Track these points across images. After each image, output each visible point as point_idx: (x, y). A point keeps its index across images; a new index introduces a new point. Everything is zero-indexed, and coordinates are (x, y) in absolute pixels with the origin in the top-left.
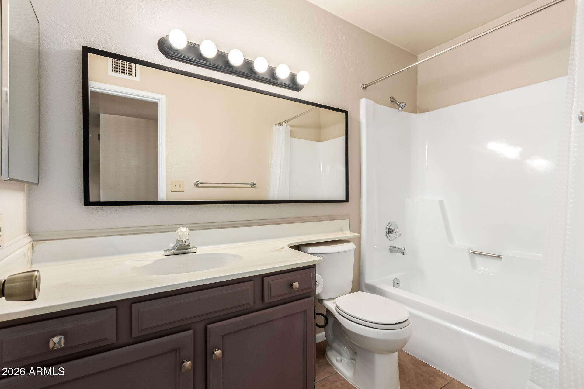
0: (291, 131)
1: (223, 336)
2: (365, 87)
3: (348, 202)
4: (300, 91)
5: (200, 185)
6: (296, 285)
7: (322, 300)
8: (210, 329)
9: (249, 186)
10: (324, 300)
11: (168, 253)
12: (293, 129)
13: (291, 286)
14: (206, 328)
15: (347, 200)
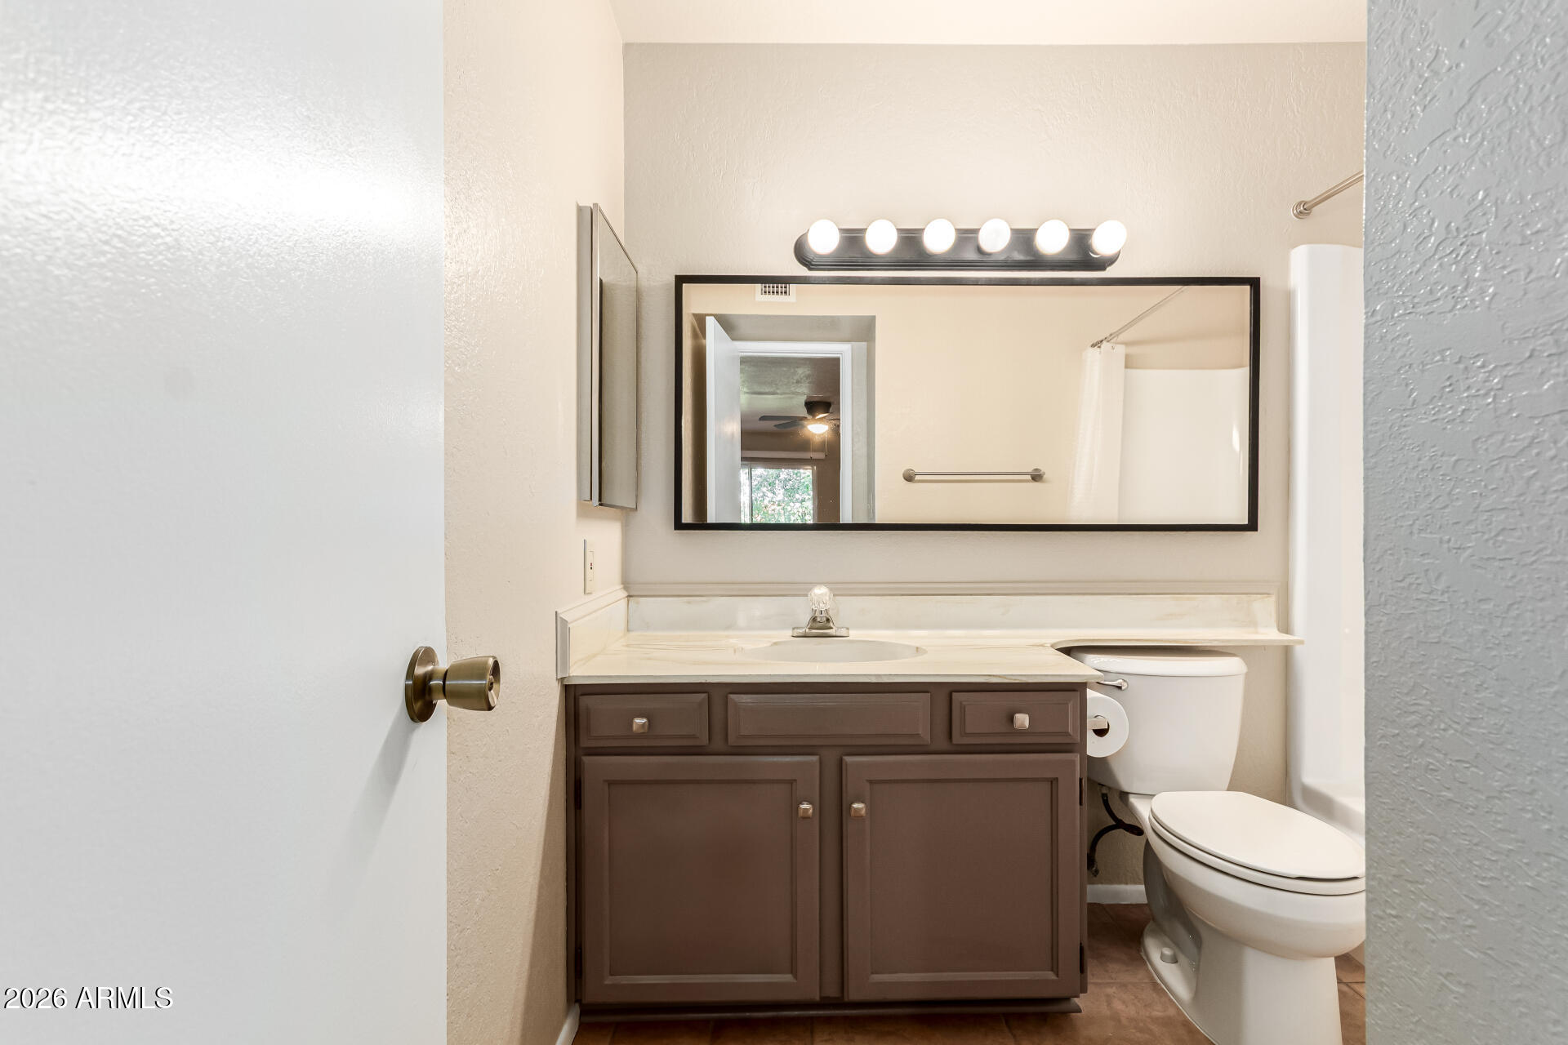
0: (1127, 357)
1: (871, 782)
2: (1304, 210)
3: (1255, 529)
4: (1108, 269)
5: (917, 478)
6: (1023, 720)
7: (1128, 793)
8: (846, 763)
9: (1029, 477)
10: (1131, 796)
11: (797, 632)
12: (1134, 350)
13: (1011, 719)
14: (841, 761)
15: (1252, 525)
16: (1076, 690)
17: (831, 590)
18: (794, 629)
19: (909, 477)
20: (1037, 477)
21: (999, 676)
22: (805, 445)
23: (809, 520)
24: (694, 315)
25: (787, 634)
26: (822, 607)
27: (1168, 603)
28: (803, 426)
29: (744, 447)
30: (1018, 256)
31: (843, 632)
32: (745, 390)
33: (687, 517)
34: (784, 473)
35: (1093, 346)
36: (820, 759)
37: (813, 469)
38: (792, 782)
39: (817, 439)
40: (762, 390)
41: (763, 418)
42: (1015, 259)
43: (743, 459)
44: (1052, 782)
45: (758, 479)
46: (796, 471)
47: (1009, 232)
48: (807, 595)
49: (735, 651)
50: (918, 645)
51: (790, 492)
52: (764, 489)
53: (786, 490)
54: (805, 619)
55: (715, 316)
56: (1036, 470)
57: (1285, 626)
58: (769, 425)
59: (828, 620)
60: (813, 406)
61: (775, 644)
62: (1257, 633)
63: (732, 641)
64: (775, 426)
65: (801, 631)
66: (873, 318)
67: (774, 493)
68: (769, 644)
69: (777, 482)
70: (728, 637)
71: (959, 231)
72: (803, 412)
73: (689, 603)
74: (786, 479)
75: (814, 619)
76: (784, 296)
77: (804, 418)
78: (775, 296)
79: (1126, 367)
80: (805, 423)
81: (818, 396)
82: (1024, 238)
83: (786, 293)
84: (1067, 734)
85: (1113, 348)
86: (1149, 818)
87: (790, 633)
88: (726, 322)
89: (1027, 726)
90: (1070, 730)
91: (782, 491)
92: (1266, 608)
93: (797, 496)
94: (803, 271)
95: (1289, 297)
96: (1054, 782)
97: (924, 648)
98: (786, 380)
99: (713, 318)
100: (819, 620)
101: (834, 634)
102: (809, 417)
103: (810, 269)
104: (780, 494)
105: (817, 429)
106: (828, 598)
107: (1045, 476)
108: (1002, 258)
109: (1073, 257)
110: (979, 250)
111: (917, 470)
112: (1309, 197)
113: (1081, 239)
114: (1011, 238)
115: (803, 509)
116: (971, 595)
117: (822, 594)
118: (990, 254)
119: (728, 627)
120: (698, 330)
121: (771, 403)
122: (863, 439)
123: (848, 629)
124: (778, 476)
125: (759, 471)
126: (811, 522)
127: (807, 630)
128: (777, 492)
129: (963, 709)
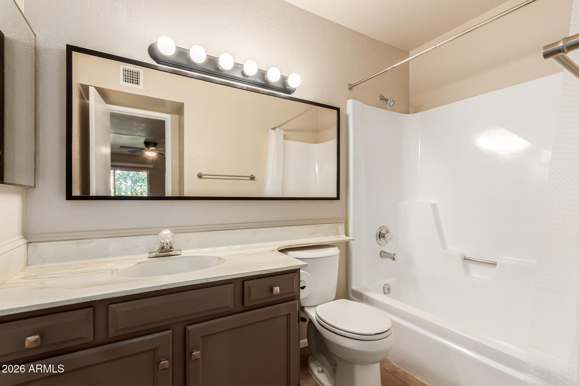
16: (295, 272)
17: (171, 230)
18: (149, 253)
19: (200, 176)
20: (252, 178)
21: (266, 271)
22: (145, 161)
23: (145, 195)
24: (81, 85)
25: (145, 257)
26: (168, 241)
27: (312, 228)
28: (143, 153)
29: (112, 160)
30: (259, 81)
31: (179, 253)
32: (112, 131)
33: (76, 192)
34: (132, 173)
35: (272, 129)
36: (173, 331)
37: (147, 172)
38: (155, 350)
39: (150, 159)
40: (122, 132)
41: (122, 147)
42: (258, 81)
43: (112, 166)
44: (287, 315)
45: (118, 175)
46: (138, 173)
47: (257, 70)
48: (158, 234)
49: (112, 272)
50: (219, 257)
51: (135, 182)
52: (121, 180)
53: (132, 181)
54: (157, 247)
55: (96, 88)
56: (252, 175)
57: (347, 235)
58: (125, 151)
59: (171, 248)
60: (148, 144)
61: (139, 263)
62: (340, 237)
63: (109, 264)
64: (128, 151)
65: (154, 254)
66: (183, 104)
67: (126, 182)
68: (135, 264)
69: (128, 177)
70: (106, 262)
71: (235, 63)
72: (143, 146)
73: (78, 244)
74: (132, 176)
75: (163, 248)
76: (136, 85)
77: (144, 149)
78: (132, 84)
79: (284, 139)
80: (144, 151)
81: (151, 139)
82: (262, 74)
83: (137, 84)
84: (293, 292)
85: (280, 131)
86: (316, 317)
87: (147, 255)
88: (103, 93)
89: (279, 292)
90: (295, 291)
91: (130, 182)
92: (341, 227)
93: (138, 184)
94: (154, 63)
95: (347, 117)
96: (289, 316)
97: (223, 257)
98: (136, 129)
99: (94, 87)
100: (166, 248)
101: (174, 254)
102: (146, 149)
103: (158, 63)
104: (129, 183)
105: (151, 154)
106: (170, 236)
107: (255, 178)
108: (252, 79)
109: (280, 86)
110: (243, 74)
111: (203, 173)
112: (352, 83)
113: (284, 80)
114: (257, 72)
115: (143, 189)
116: (240, 229)
117: (167, 234)
118: (247, 77)
119: (106, 256)
120: (84, 94)
121: (126, 140)
122: (177, 158)
123: (181, 250)
124: (129, 175)
125: (118, 172)
126: (147, 196)
127: (158, 253)
128: (128, 181)
129: (249, 288)
